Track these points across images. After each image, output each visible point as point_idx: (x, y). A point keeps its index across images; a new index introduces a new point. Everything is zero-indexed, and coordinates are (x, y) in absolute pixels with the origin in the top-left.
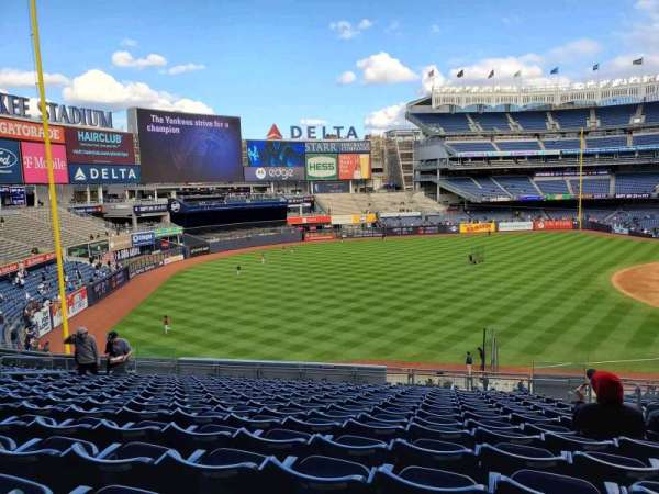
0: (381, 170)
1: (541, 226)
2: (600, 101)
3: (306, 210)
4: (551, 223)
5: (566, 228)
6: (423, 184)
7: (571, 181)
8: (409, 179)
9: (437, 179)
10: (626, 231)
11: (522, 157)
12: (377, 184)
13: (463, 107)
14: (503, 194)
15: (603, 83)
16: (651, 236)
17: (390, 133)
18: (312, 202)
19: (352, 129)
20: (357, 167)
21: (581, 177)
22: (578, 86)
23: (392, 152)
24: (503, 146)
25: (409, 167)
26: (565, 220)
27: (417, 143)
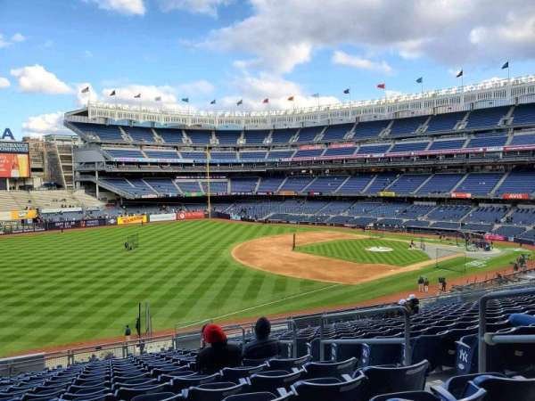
0: (40, 170)
1: (182, 216)
2: (217, 126)
4: (189, 214)
5: (200, 217)
6: (83, 183)
7: (202, 183)
8: (69, 179)
9: (96, 179)
10: (239, 218)
11: (166, 164)
12: (37, 181)
13: (116, 120)
14: (151, 192)
15: (219, 114)
16: (254, 221)
17: (49, 137)
19: (7, 130)
20: (15, 166)
21: (209, 180)
22: (203, 114)
23: (52, 154)
24: (150, 154)
25: (69, 168)
26: (199, 212)
27: (76, 147)
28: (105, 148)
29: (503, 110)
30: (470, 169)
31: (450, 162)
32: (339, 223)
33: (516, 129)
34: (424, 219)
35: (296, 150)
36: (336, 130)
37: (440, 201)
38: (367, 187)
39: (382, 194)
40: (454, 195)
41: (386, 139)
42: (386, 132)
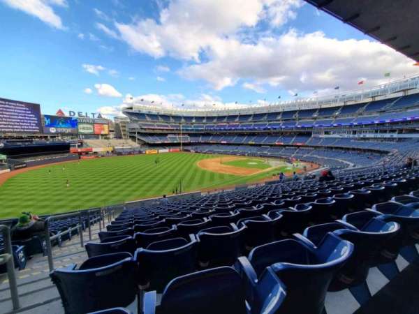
0: (113, 131)
1: (171, 150)
2: (184, 115)
3: (79, 146)
4: (174, 150)
5: (178, 151)
6: (130, 137)
7: (178, 137)
8: (125, 135)
9: (136, 135)
10: (194, 151)
11: (164, 129)
12: (112, 136)
13: (144, 111)
14: (159, 141)
15: (185, 110)
16: (200, 153)
17: (116, 118)
18: (82, 143)
19: (100, 115)
20: (103, 129)
21: (181, 136)
22: (178, 110)
24: (158, 126)
25: (125, 131)
26: (178, 149)
27: (128, 122)
28: (139, 122)
29: (294, 112)
30: (283, 134)
31: (275, 131)
32: (234, 154)
33: (300, 119)
34: (266, 152)
35: (216, 125)
36: (232, 117)
37: (271, 146)
38: (244, 140)
39: (250, 143)
40: (277, 144)
41: (251, 122)
42: (251, 119)
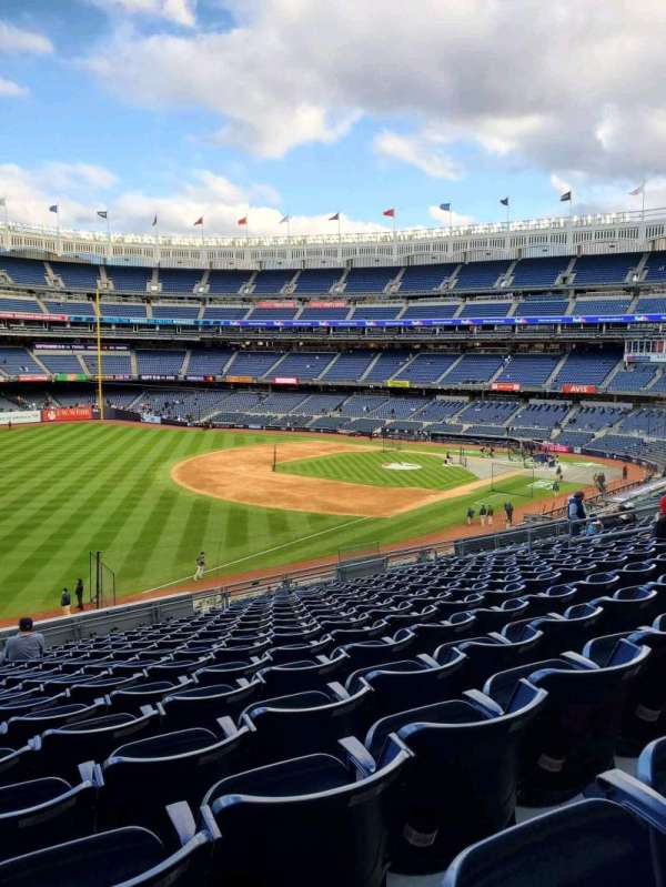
1: (52, 416)
4: (64, 413)
5: (85, 418)
7: (84, 357)
10: (158, 420)
11: (17, 321)
15: (115, 236)
16: (185, 425)
21: (99, 352)
22: (85, 235)
26: (82, 408)
29: (560, 263)
30: (518, 350)
31: (488, 336)
33: (577, 292)
34: (454, 421)
35: (251, 307)
36: (317, 278)
37: (474, 395)
38: (367, 372)
39: (390, 383)
40: (495, 387)
41: (394, 297)
42: (394, 286)
